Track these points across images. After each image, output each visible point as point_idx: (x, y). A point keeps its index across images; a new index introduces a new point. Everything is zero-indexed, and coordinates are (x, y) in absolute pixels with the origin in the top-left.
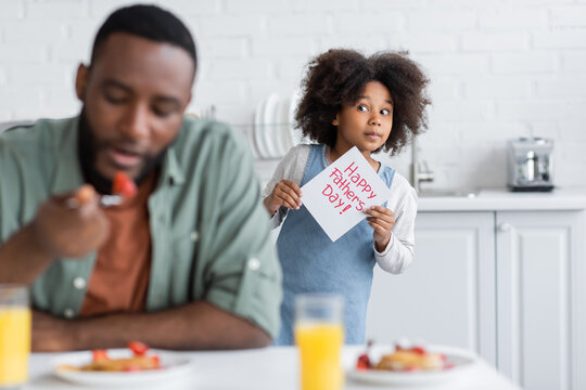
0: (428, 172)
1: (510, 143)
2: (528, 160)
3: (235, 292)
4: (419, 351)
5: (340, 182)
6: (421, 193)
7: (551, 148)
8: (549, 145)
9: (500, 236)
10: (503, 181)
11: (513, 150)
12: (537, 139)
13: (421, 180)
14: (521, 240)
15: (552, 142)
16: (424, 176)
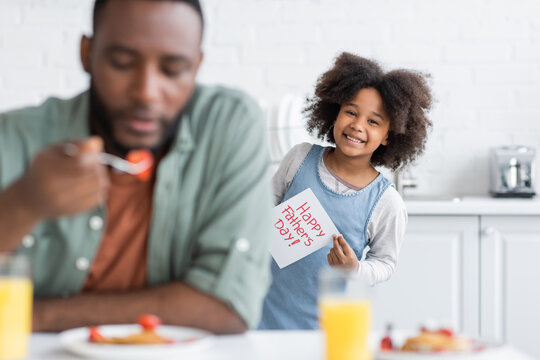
0: (411, 178)
1: (492, 151)
2: (510, 167)
3: (217, 273)
4: (446, 333)
5: (292, 219)
6: (405, 197)
7: (533, 156)
8: (531, 152)
9: (485, 240)
10: (486, 188)
11: (497, 157)
12: (519, 147)
13: (405, 186)
14: (504, 244)
15: (534, 150)
16: (408, 182)
